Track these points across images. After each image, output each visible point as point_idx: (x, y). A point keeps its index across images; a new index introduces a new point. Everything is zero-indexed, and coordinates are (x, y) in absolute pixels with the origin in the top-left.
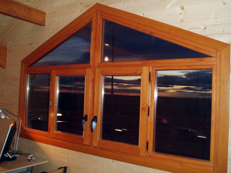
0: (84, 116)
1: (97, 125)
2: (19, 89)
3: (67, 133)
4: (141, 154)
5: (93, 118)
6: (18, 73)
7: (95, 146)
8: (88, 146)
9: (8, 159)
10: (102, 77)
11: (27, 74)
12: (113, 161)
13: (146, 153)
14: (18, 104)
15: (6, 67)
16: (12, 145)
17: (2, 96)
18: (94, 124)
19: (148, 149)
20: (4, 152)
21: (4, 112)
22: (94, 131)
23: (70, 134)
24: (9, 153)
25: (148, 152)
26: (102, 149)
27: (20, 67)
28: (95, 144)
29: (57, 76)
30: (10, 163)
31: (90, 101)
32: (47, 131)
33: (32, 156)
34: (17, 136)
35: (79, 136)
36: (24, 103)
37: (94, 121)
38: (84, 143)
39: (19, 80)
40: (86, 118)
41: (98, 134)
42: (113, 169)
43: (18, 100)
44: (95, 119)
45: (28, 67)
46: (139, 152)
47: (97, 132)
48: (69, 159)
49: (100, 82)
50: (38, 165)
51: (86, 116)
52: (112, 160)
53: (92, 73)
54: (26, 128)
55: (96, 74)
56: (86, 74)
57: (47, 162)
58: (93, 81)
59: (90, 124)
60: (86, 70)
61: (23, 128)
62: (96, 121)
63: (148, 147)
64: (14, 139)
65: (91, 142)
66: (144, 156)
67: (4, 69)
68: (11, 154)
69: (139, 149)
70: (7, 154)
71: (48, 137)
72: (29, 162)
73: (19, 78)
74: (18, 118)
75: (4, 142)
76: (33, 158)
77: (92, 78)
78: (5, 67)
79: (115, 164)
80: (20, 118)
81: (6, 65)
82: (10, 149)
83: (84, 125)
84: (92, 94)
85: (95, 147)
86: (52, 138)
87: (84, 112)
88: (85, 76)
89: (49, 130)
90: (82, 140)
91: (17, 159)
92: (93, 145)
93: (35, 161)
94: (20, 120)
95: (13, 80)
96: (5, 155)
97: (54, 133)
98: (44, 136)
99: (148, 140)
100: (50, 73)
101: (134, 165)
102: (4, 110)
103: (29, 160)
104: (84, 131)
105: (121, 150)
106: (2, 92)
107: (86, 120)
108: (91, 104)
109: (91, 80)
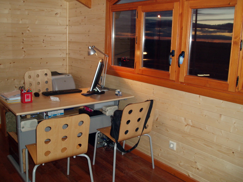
0: (171, 52)
1: (184, 61)
2: (104, 28)
3: (153, 69)
4: (229, 90)
5: (181, 53)
6: (104, 11)
7: (182, 81)
8: (174, 81)
9: (97, 93)
10: (191, 10)
11: (112, 12)
12: (200, 97)
13: (235, 89)
14: (104, 43)
15: (92, 6)
16: (100, 81)
17: (89, 35)
18: (181, 59)
19: (238, 85)
20: (94, 87)
21: (93, 49)
22: (181, 66)
23: (156, 70)
24: (98, 87)
25: (237, 88)
26: (188, 84)
27: (105, 5)
28: (182, 79)
29: (143, 12)
30: (99, 96)
31: (178, 36)
32: (134, 68)
33: (119, 90)
34: (104, 73)
35: (165, 72)
36: (111, 41)
37: (182, 56)
38: (170, 79)
39: (105, 18)
40: (173, 54)
41: (185, 69)
42: (199, 104)
43: (104, 39)
44: (182, 54)
45: (114, 4)
46: (228, 88)
47: (184, 67)
48: (155, 94)
49: (189, 16)
50: (124, 99)
51: (173, 51)
52: (198, 95)
53: (180, 7)
54: (112, 65)
55: (185, 7)
56: (174, 8)
57: (133, 97)
58: (181, 15)
59: (178, 60)
60: (174, 4)
61: (110, 65)
62: (183, 57)
63: (238, 83)
64: (101, 75)
65: (178, 77)
66: (233, 91)
67: (90, 9)
68: (100, 88)
69: (228, 85)
70: (97, 88)
71: (134, 74)
72: (116, 96)
73: (105, 17)
74: (105, 55)
75: (93, 80)
76: (120, 93)
77: (180, 12)
78: (90, 7)
79: (201, 99)
80: (106, 55)
81: (91, 4)
82: (99, 84)
83: (171, 60)
84: (179, 29)
85: (181, 83)
86: (138, 74)
87: (171, 48)
88: (172, 10)
89: (135, 66)
90: (169, 75)
91: (105, 93)
92: (180, 81)
93: (122, 96)
94: (107, 57)
95: (99, 19)
96: (94, 89)
97: (140, 70)
98: (131, 72)
99: (238, 75)
100: (136, 10)
101: (222, 101)
102: (93, 46)
103: (117, 95)
104: (170, 66)
105: (208, 86)
106: (89, 31)
107: (173, 56)
108: (179, 39)
109: (179, 15)
